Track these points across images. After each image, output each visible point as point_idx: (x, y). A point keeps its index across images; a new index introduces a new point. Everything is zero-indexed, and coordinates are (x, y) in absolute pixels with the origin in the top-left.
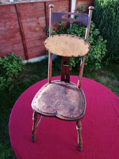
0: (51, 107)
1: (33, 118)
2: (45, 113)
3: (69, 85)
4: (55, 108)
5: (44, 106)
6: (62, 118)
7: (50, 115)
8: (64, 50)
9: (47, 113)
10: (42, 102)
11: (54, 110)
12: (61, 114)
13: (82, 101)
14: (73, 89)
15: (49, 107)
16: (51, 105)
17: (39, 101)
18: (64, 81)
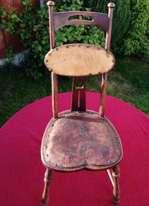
0: (76, 157)
1: (45, 180)
2: (69, 168)
3: (86, 115)
4: (81, 157)
5: (64, 159)
6: (95, 168)
7: (78, 169)
8: (76, 68)
9: (73, 168)
10: (58, 153)
11: (81, 160)
12: (93, 162)
13: (113, 136)
14: (95, 120)
15: (71, 157)
16: (73, 154)
17: (52, 152)
18: (77, 110)
